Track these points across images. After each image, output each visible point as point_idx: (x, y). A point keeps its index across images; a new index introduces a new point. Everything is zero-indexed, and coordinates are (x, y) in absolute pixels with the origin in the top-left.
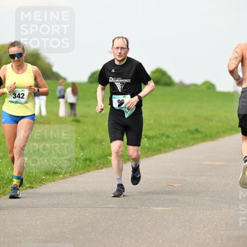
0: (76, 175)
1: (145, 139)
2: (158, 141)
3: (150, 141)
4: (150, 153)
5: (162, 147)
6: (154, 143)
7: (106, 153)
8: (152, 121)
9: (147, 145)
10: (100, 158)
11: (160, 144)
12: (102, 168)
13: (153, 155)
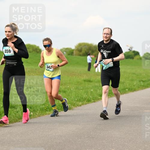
0: (113, 97)
1: (142, 82)
2: (147, 83)
3: (144, 83)
4: (143, 88)
5: (149, 85)
6: (145, 84)
7: (125, 87)
8: (144, 74)
9: (142, 84)
10: (123, 90)
11: (148, 84)
12: (123, 94)
13: (145, 89)
